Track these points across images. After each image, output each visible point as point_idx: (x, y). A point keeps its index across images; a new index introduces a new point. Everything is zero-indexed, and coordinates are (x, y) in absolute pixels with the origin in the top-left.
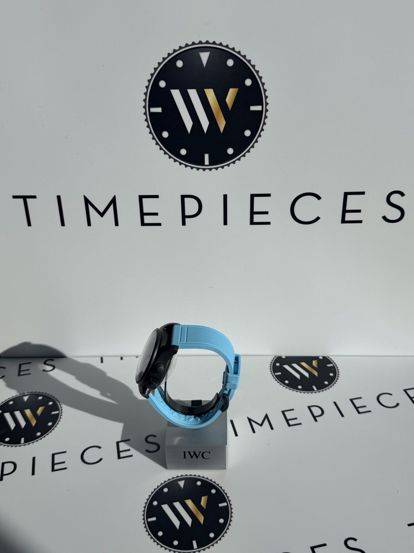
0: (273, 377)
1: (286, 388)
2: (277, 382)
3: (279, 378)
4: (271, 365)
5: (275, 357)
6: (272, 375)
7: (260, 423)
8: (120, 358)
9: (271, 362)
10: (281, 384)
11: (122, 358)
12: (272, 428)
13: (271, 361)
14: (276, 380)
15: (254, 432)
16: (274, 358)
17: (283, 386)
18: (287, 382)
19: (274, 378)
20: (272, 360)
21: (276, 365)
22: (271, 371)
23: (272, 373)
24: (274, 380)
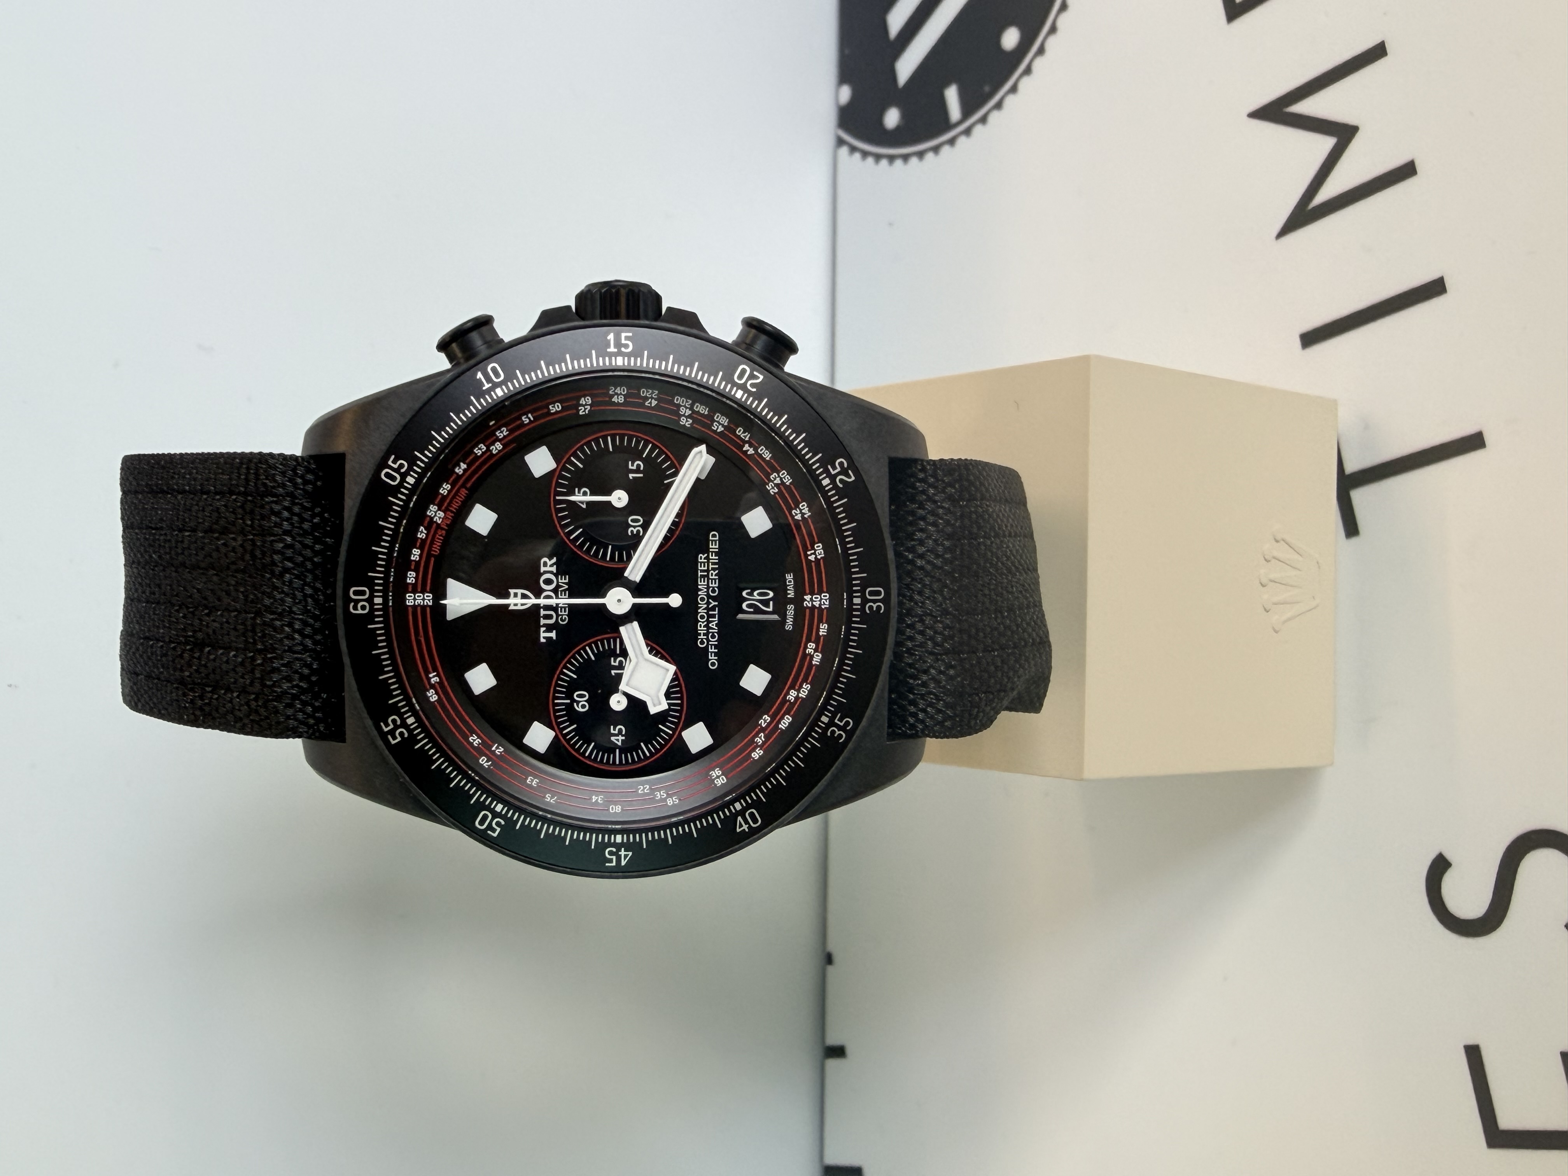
0: (978, 129)
1: (1053, 30)
2: (1010, 101)
3: (987, 89)
4: (891, 159)
5: (840, 142)
6: (962, 141)
7: (1327, 143)
8: (832, 1064)
9: (878, 157)
10: (1028, 71)
11: (838, 1052)
12: (1378, 52)
13: (870, 160)
14: (999, 106)
15: (1407, 171)
16: (853, 149)
17: (1041, 51)
18: (1010, 38)
19: (983, 120)
20: (865, 154)
21: (898, 128)
22: (936, 149)
23: (952, 142)
24: (994, 117)
